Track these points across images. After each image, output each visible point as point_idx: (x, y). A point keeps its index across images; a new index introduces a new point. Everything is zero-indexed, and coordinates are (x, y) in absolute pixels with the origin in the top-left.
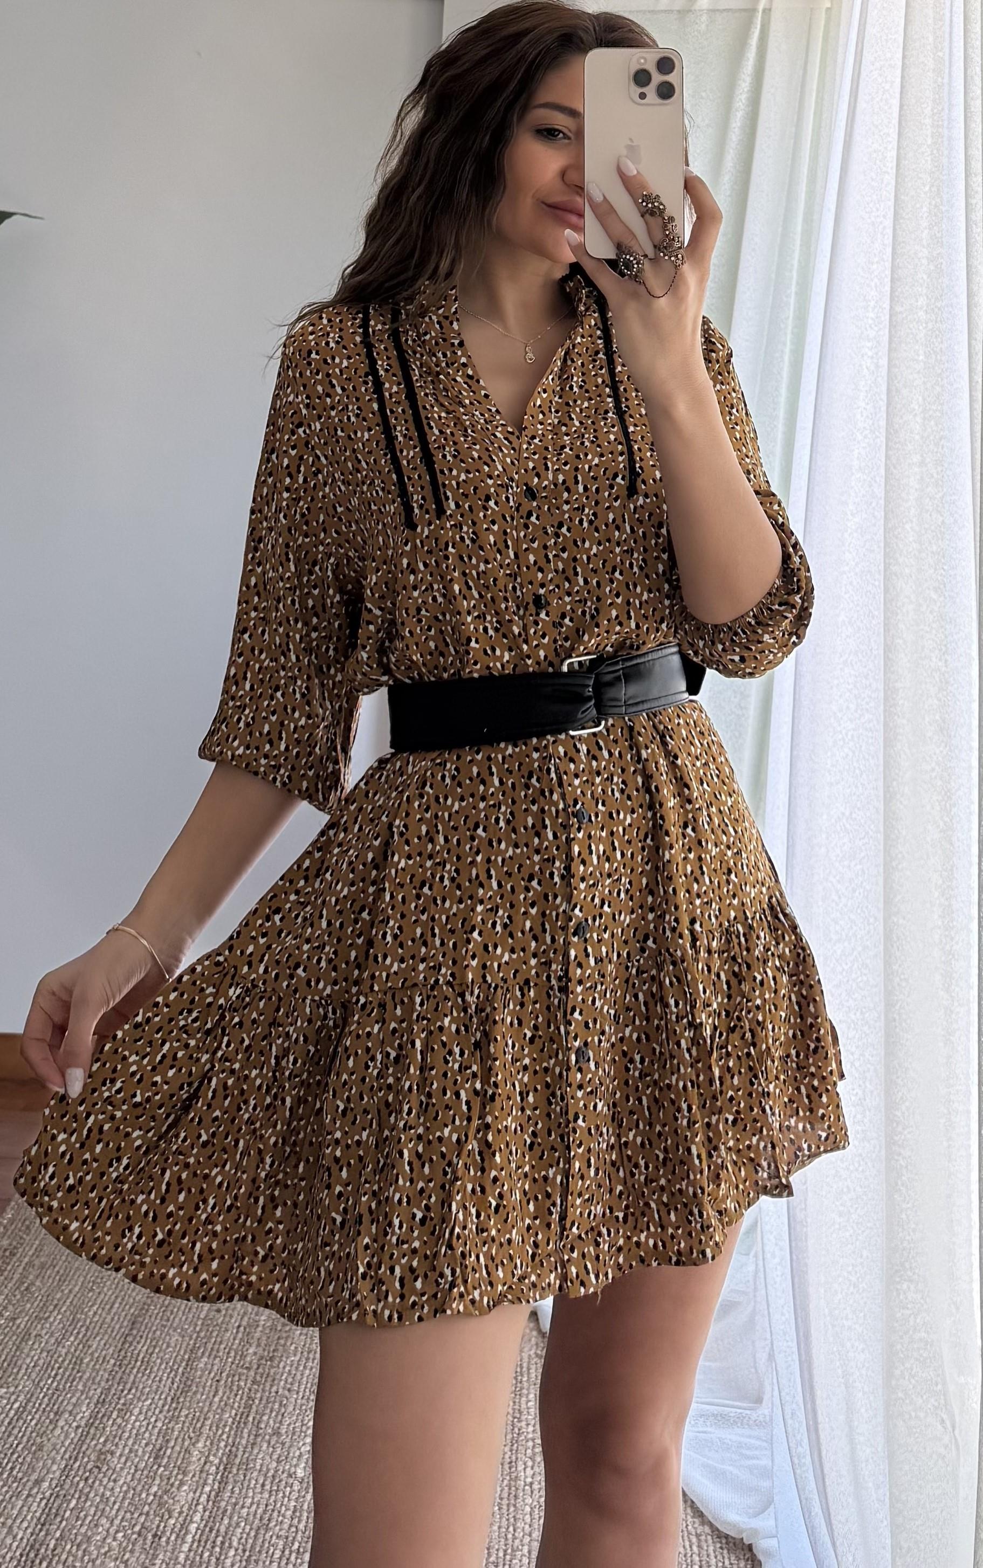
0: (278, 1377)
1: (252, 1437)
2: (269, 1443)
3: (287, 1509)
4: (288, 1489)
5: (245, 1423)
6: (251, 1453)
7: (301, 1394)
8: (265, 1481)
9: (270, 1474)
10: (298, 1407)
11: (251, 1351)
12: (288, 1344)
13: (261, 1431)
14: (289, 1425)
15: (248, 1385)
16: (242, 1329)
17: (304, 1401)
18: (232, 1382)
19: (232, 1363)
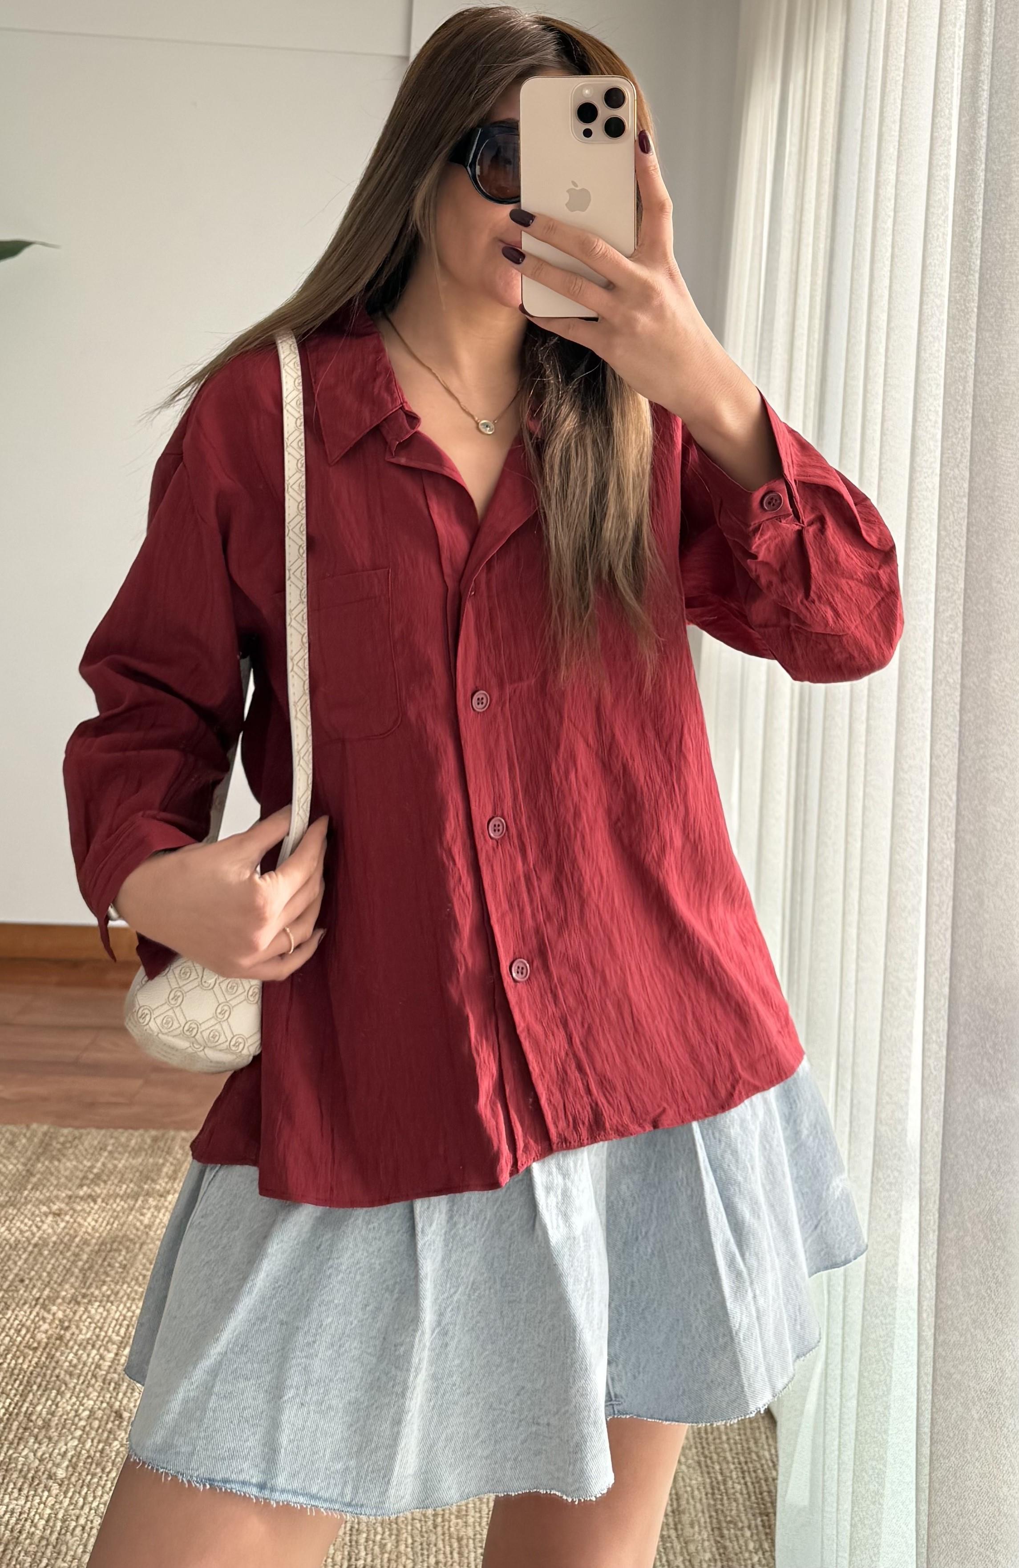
0: (63, 1358)
1: (21, 1431)
2: (36, 1438)
3: (41, 1518)
4: (46, 1494)
5: (17, 1414)
6: (16, 1449)
7: (82, 1378)
8: (23, 1483)
9: (30, 1475)
10: (76, 1394)
11: (45, 1327)
12: (84, 1317)
13: (31, 1424)
14: (61, 1416)
15: (31, 1368)
16: (41, 1301)
17: (84, 1386)
18: (16, 1364)
19: (21, 1342)
